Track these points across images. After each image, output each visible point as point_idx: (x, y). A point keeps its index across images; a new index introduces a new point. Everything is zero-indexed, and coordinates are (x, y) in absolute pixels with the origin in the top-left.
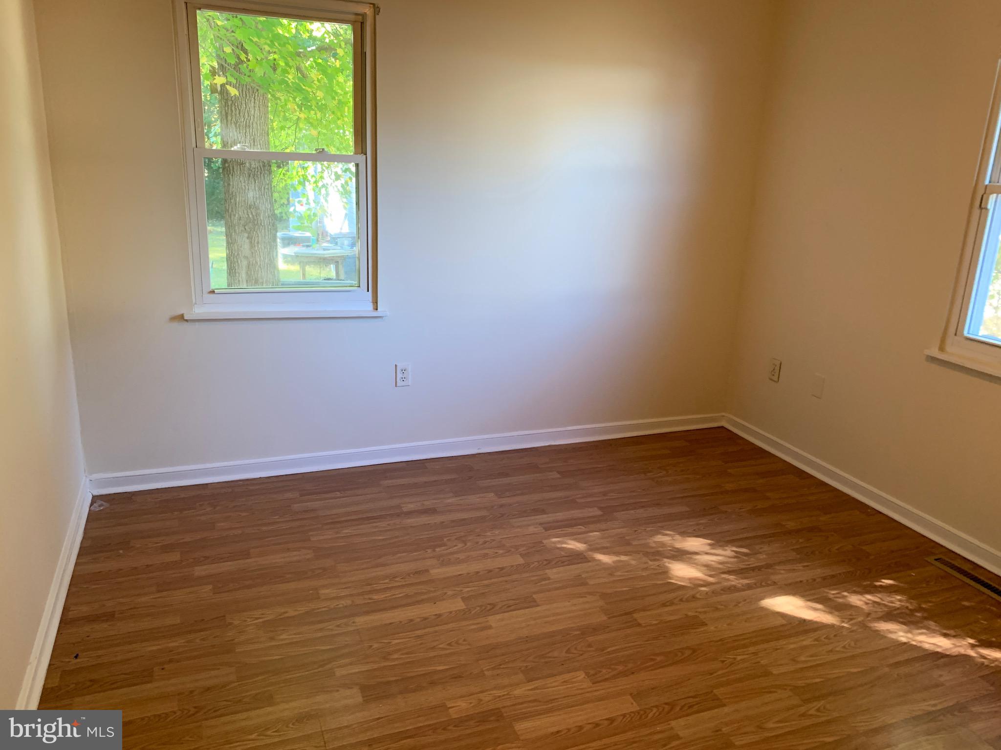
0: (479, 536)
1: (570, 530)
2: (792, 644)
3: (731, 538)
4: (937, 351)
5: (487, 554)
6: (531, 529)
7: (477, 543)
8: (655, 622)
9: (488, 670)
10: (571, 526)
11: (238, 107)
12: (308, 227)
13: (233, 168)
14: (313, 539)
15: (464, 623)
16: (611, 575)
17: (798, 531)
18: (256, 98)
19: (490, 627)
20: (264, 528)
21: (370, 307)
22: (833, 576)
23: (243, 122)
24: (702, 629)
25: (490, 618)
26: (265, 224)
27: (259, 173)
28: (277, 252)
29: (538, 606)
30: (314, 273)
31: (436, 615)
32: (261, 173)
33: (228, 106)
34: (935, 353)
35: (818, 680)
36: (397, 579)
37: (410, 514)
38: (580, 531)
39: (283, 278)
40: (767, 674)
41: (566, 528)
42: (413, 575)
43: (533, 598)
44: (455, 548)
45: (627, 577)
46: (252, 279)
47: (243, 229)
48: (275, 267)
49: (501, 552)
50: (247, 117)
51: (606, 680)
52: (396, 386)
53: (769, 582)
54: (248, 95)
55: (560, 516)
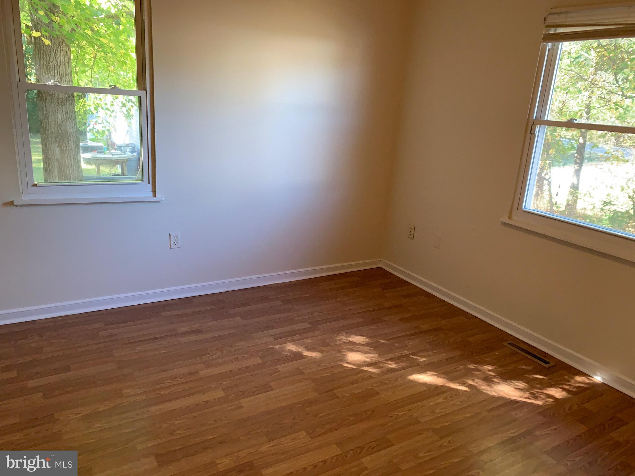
0: (231, 346)
1: (291, 338)
2: (432, 402)
3: (391, 337)
4: (507, 219)
5: (238, 358)
6: (266, 340)
7: (230, 351)
8: (347, 395)
9: (242, 436)
10: (291, 336)
11: (48, 55)
12: (100, 139)
13: (46, 97)
14: (115, 355)
15: (224, 406)
16: (319, 366)
17: (429, 331)
18: (62, 49)
19: (242, 407)
20: (79, 350)
21: (151, 194)
22: (452, 358)
23: (53, 65)
24: (377, 397)
25: (242, 401)
26: (71, 137)
27: (65, 102)
28: (80, 157)
29: (273, 390)
30: (106, 171)
31: (205, 401)
32: (67, 102)
33: (41, 53)
34: (506, 220)
35: (447, 424)
36: (176, 379)
37: (184, 334)
38: (297, 338)
39: (85, 175)
40: (418, 422)
41: (288, 337)
42: (188, 375)
43: (270, 385)
44: (215, 355)
45: (328, 367)
46: (63, 175)
47: (55, 140)
48: (79, 166)
49: (247, 356)
50: (55, 62)
51: (319, 436)
52: (170, 248)
53: (415, 364)
54: (55, 47)
55: (283, 329)
